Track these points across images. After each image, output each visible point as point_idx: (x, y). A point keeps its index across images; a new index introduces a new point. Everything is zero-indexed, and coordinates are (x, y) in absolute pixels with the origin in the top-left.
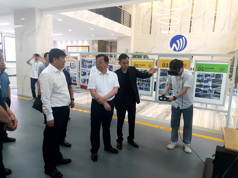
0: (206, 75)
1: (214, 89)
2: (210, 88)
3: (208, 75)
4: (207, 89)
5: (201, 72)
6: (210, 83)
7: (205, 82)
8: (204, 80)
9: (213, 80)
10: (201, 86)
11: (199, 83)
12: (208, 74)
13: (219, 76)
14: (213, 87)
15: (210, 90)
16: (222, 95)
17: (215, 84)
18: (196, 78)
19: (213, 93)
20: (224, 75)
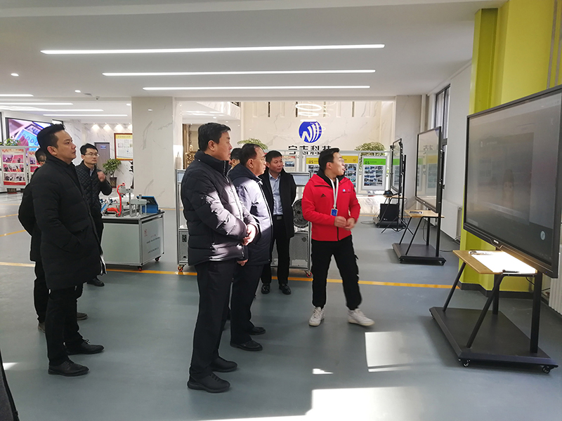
0: (372, 168)
1: (378, 178)
2: (375, 178)
4: (372, 179)
5: (367, 165)
6: (375, 174)
7: (371, 173)
8: (370, 171)
9: (376, 171)
10: (368, 176)
11: (366, 174)
12: (372, 166)
13: (380, 168)
14: (377, 176)
16: (383, 182)
17: (378, 174)
18: (364, 170)
19: (377, 181)
20: (384, 166)
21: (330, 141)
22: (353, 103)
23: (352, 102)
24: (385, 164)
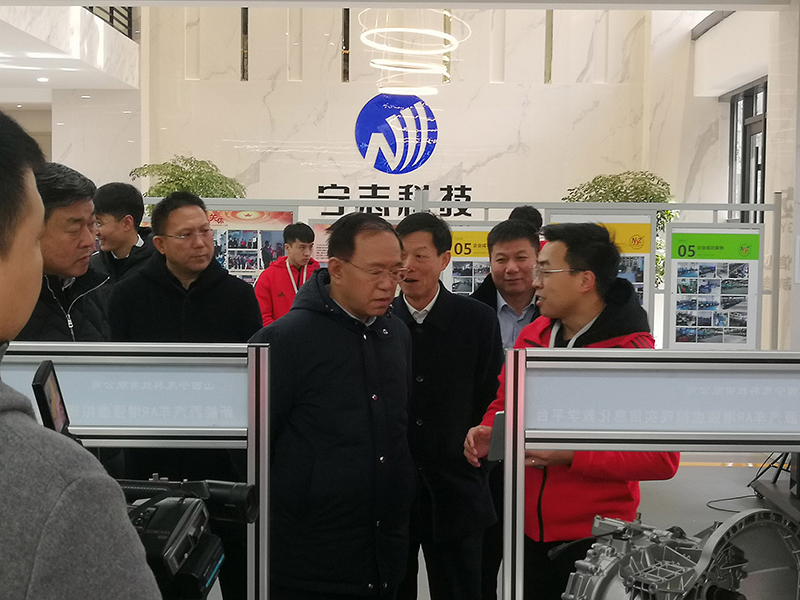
0: (705, 270)
1: (728, 311)
2: (719, 309)
3: (708, 268)
4: (708, 315)
5: (688, 262)
6: (716, 295)
7: (702, 290)
8: (699, 285)
9: (723, 282)
10: (691, 304)
11: (684, 297)
12: (708, 266)
13: (737, 270)
14: (727, 304)
15: (717, 316)
16: (751, 328)
17: (731, 295)
18: (675, 279)
19: (726, 326)
20: (753, 265)
21: (467, 166)
22: (550, 14)
23: (543, 13)
24: (758, 256)
